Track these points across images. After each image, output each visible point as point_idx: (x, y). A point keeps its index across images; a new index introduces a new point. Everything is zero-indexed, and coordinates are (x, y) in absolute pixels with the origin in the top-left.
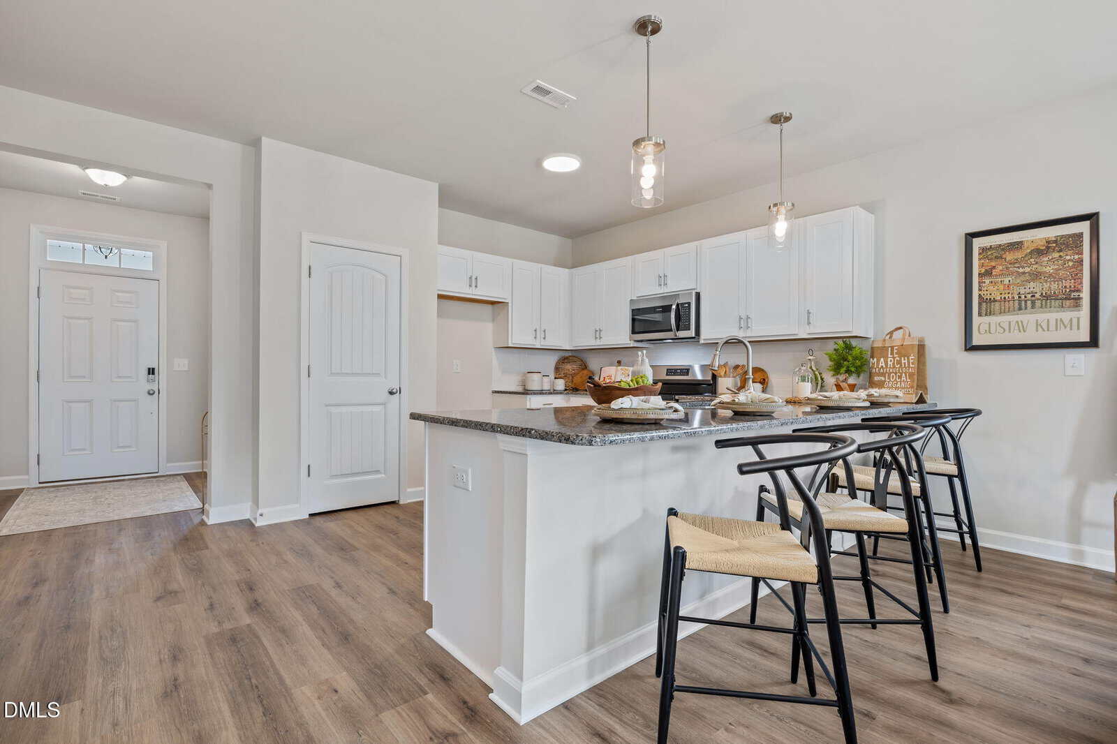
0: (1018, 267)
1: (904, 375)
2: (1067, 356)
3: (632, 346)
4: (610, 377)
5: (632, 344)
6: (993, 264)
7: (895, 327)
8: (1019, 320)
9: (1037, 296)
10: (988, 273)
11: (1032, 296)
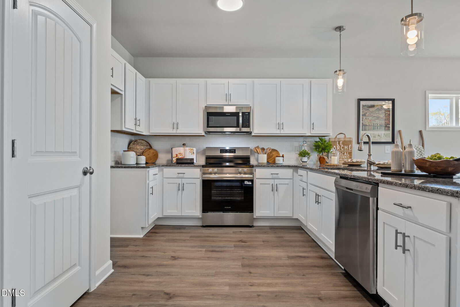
0: (373, 114)
1: (345, 153)
2: (386, 146)
3: (203, 135)
4: (181, 154)
5: (203, 134)
6: (366, 112)
7: (339, 133)
8: (373, 133)
9: (378, 125)
10: (364, 115)
11: (377, 125)
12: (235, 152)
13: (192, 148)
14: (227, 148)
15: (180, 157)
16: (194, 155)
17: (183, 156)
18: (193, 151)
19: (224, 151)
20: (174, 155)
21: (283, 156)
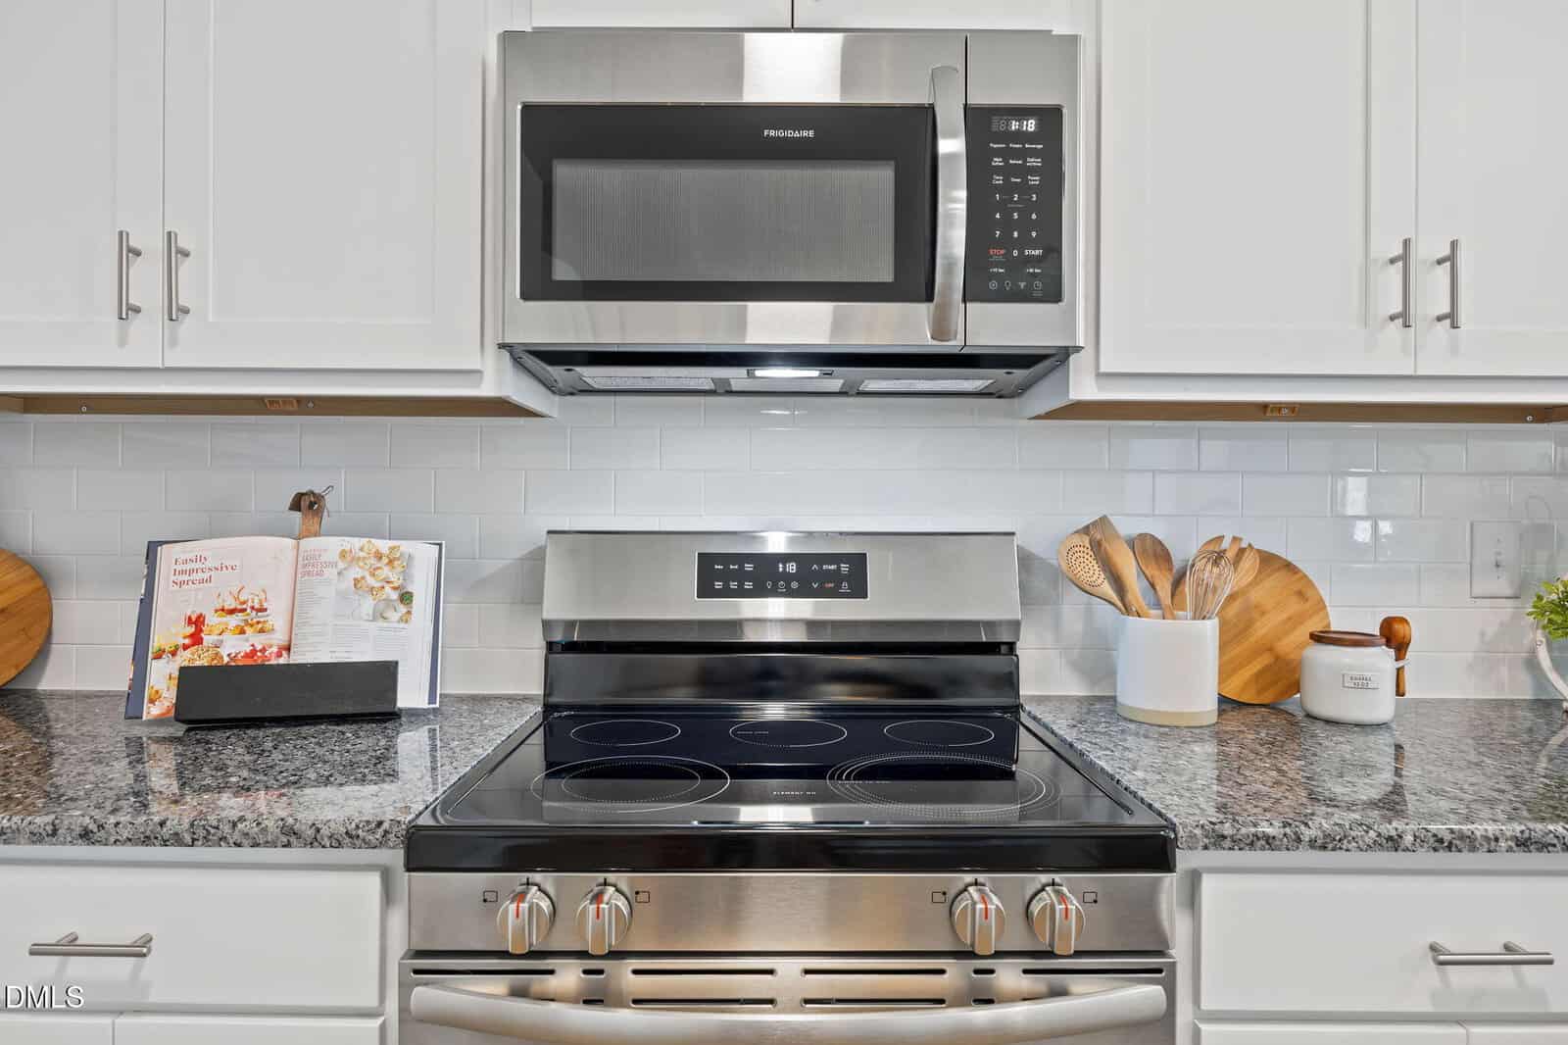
3: (486, 389)
4: (247, 613)
5: (497, 380)
12: (859, 590)
13: (384, 545)
14: (776, 543)
15: (231, 647)
16: (406, 618)
17: (279, 637)
18: (406, 573)
19: (742, 575)
20: (167, 630)
21: (1393, 636)
